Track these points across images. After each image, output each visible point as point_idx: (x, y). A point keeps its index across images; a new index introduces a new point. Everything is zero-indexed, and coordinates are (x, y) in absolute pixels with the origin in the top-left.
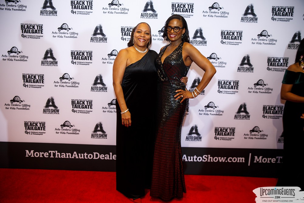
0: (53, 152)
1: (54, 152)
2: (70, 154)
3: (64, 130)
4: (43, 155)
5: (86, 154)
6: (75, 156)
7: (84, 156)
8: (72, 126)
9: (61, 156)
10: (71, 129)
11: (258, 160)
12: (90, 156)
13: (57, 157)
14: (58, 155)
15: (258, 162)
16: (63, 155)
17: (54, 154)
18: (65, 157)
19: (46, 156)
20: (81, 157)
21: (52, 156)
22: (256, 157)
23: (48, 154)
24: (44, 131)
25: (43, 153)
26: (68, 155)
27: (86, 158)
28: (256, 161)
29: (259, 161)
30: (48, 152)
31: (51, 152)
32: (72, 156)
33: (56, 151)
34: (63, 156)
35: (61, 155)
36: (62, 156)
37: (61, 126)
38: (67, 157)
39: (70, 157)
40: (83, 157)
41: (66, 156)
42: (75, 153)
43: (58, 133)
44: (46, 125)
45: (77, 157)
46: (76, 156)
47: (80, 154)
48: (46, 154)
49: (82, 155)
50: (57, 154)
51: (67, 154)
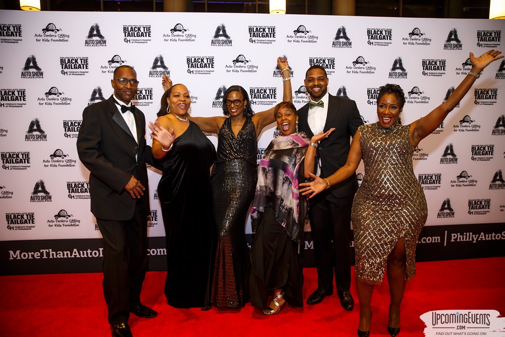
0: (46, 252)
1: (48, 251)
2: (69, 252)
3: (59, 221)
4: (33, 256)
5: (89, 251)
6: (75, 254)
7: (87, 253)
8: (69, 216)
9: (56, 256)
10: (68, 220)
11: (309, 246)
12: (95, 254)
13: (51, 257)
14: (53, 254)
15: (309, 248)
16: (60, 253)
17: (48, 254)
18: (62, 257)
19: (37, 256)
20: (83, 255)
21: (45, 257)
22: (307, 242)
23: (39, 255)
24: (33, 225)
25: (33, 253)
26: (67, 254)
27: (90, 256)
28: (307, 247)
29: (311, 247)
30: (40, 252)
31: (43, 252)
32: (71, 255)
33: (51, 250)
34: (60, 256)
35: (57, 254)
36: (58, 256)
37: (55, 216)
38: (66, 256)
39: (69, 256)
40: (85, 256)
41: (63, 255)
42: (75, 250)
43: (52, 226)
44: (35, 217)
45: (78, 256)
46: (77, 254)
47: (81, 252)
48: (37, 254)
49: (85, 252)
50: (51, 253)
51: (65, 253)
